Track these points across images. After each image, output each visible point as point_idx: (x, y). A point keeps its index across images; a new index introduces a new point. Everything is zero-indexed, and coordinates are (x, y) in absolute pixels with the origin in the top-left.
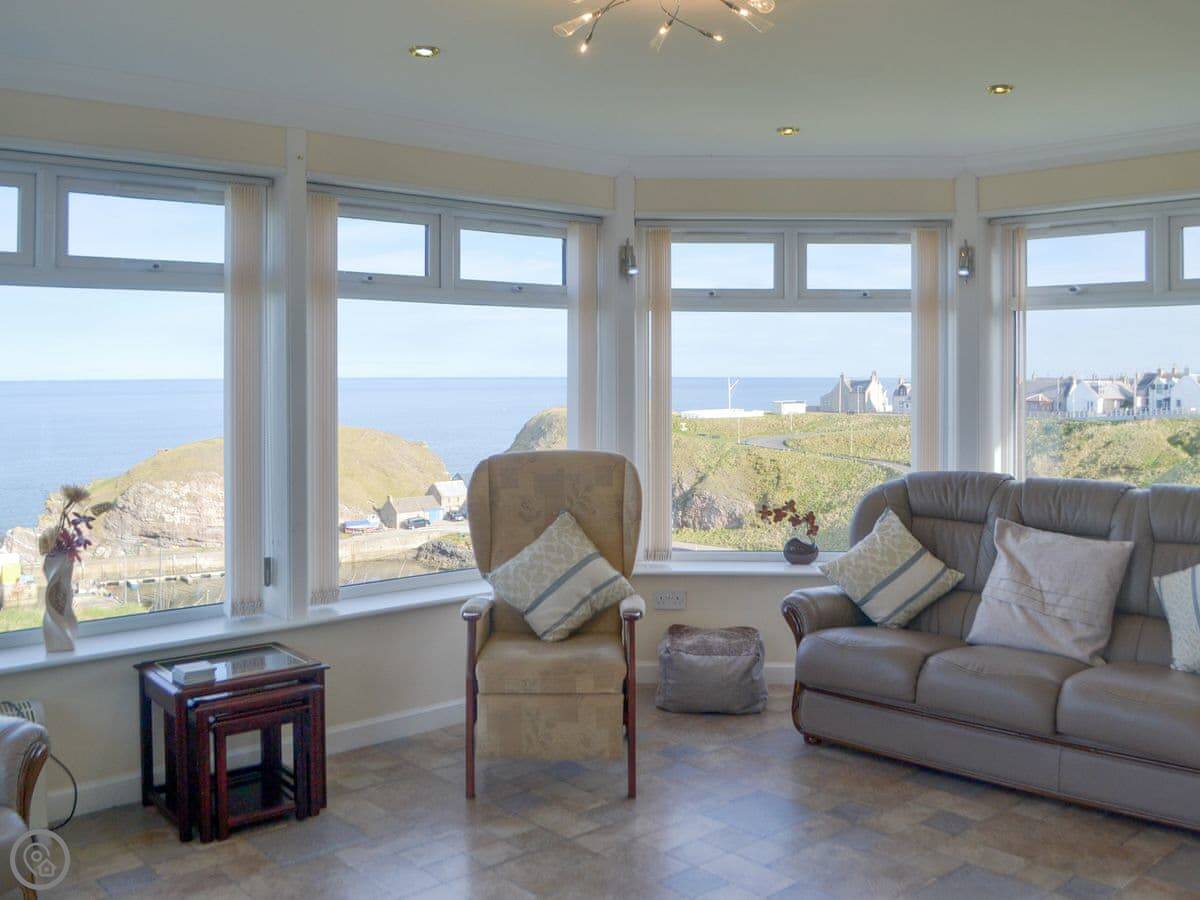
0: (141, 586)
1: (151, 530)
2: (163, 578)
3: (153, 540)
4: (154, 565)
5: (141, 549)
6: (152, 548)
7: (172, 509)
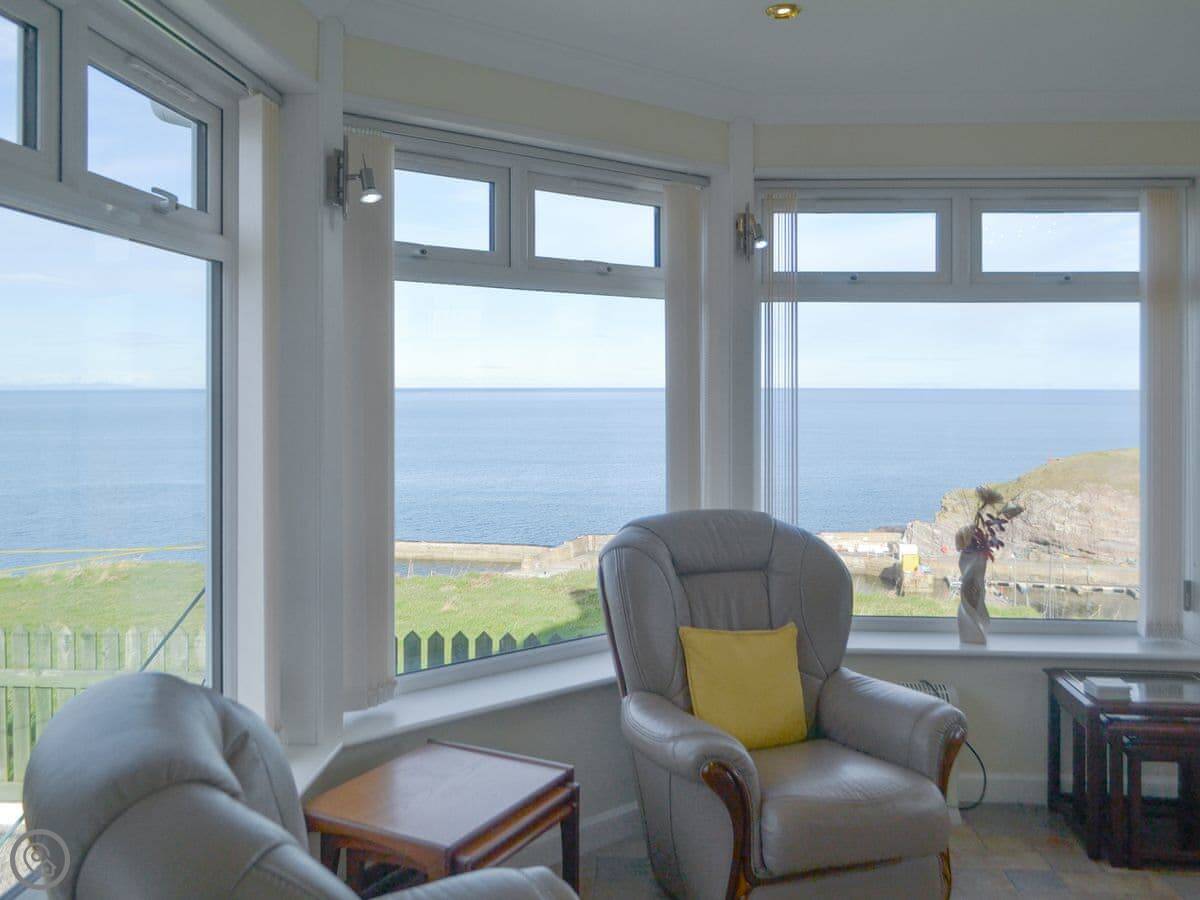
0: (1030, 591)
1: (1041, 537)
2: (1052, 586)
3: (1042, 546)
4: (1043, 571)
5: (1031, 554)
6: (1043, 555)
7: (1063, 519)
